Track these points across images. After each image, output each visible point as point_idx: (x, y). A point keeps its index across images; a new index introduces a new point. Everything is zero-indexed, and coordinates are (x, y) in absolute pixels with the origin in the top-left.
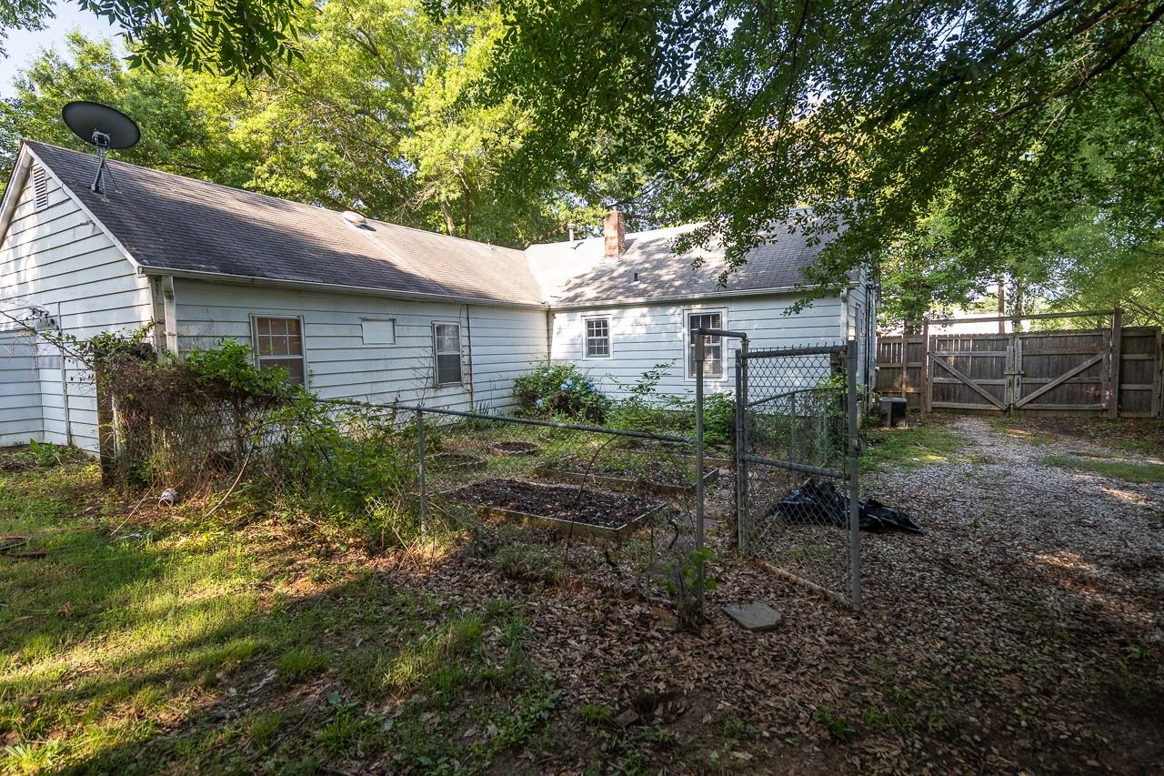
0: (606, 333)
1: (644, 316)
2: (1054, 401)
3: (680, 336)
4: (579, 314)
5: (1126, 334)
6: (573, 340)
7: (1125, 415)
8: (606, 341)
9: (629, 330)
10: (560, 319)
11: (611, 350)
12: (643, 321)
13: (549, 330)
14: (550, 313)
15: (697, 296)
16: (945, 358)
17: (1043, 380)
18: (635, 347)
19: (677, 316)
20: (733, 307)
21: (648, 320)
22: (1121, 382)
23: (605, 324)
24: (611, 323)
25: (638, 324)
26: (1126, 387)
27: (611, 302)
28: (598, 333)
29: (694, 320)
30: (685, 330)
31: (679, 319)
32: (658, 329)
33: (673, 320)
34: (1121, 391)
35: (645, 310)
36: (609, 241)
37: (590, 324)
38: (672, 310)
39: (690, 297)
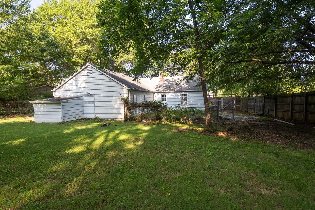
0: (165, 97)
1: (173, 94)
2: (227, 108)
3: (180, 97)
4: (160, 93)
5: (237, 98)
6: (158, 98)
7: (237, 110)
8: (165, 98)
9: (170, 96)
10: (156, 94)
11: (167, 100)
12: (173, 95)
13: (153, 96)
14: (154, 93)
15: (183, 91)
16: (212, 101)
17: (226, 105)
18: (171, 99)
19: (179, 94)
20: (189, 93)
21: (174, 95)
22: (236, 105)
23: (165, 95)
24: (167, 95)
25: (172, 95)
26: (237, 106)
27: (167, 91)
28: (164, 97)
29: (182, 95)
30: (181, 97)
31: (180, 95)
32: (176, 96)
33: (178, 95)
34: (236, 106)
35: (173, 93)
36: (161, 79)
37: (162, 95)
38: (178, 93)
39: (182, 91)
